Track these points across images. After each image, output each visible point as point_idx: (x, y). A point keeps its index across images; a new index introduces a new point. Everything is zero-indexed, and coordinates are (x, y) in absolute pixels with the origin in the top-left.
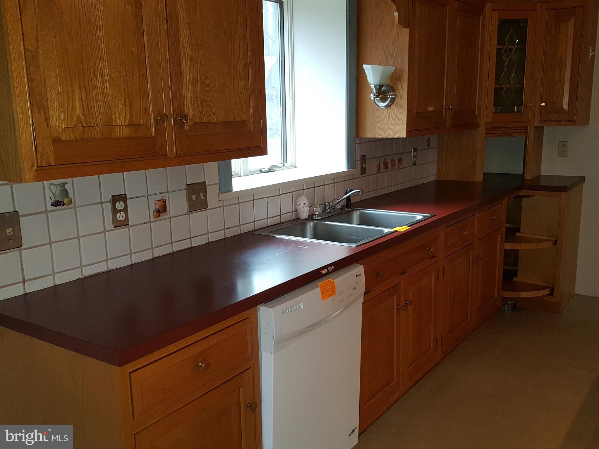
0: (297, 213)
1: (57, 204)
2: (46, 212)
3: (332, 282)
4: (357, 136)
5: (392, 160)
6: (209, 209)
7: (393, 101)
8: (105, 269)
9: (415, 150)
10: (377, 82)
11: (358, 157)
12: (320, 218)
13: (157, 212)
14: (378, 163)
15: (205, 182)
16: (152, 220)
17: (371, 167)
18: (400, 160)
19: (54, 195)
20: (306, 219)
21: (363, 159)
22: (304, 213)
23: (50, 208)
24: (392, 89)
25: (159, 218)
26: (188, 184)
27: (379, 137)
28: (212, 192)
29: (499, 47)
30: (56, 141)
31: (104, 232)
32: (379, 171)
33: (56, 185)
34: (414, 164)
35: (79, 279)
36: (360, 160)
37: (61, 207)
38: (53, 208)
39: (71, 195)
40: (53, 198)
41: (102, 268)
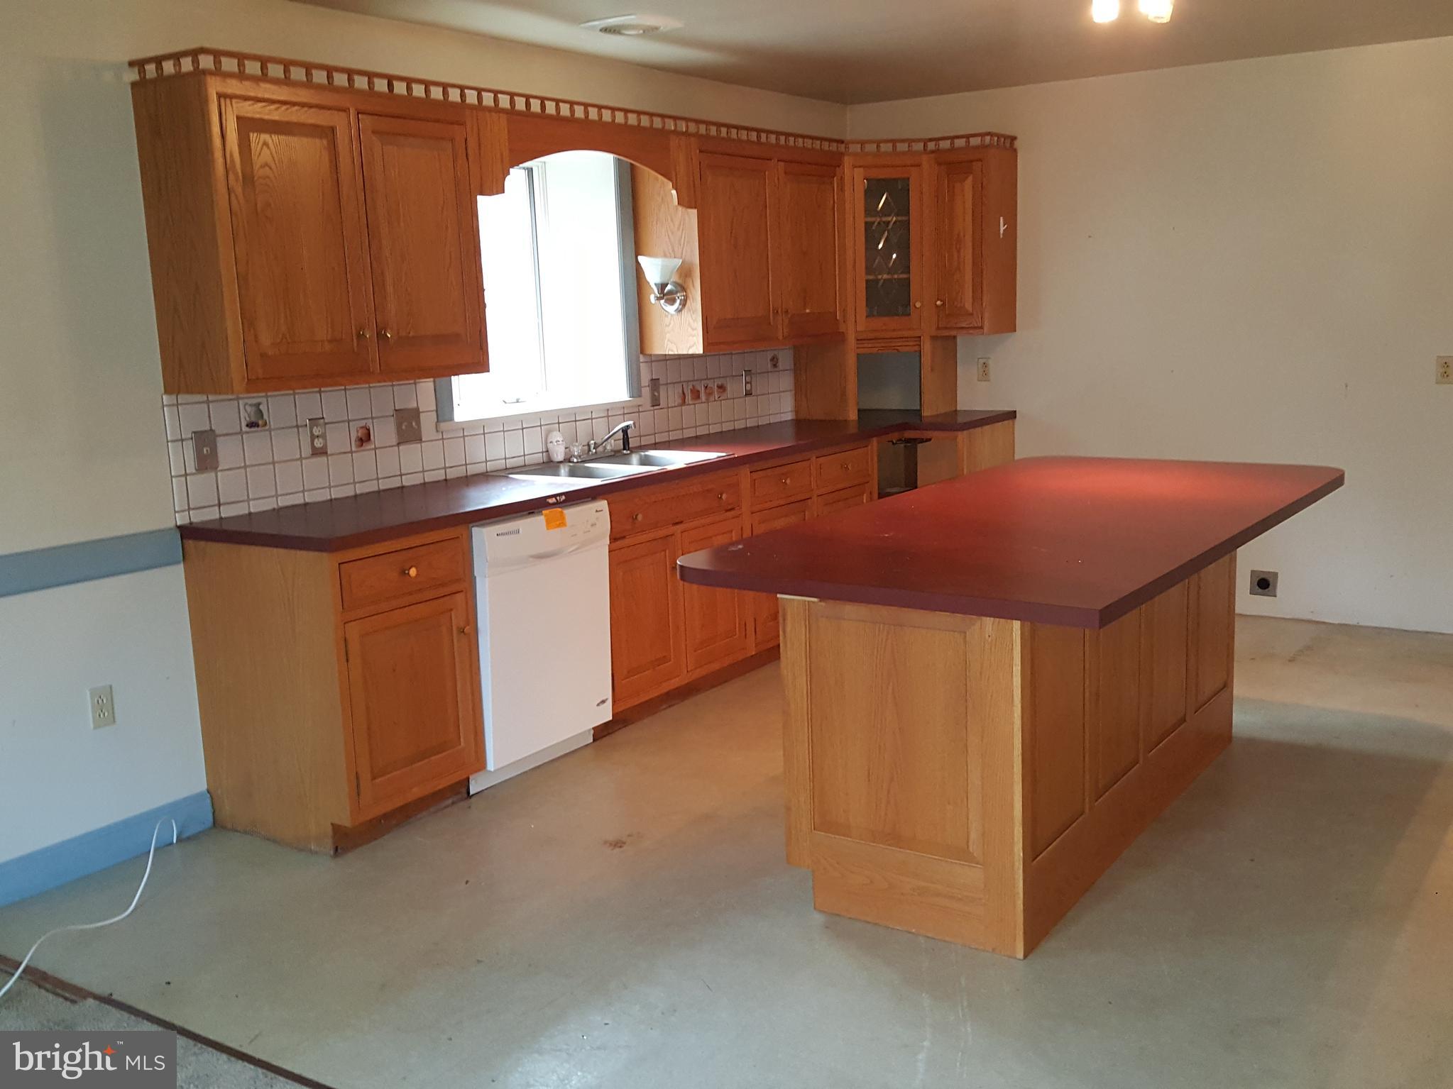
0: (549, 454)
1: (251, 425)
2: (241, 433)
3: (562, 512)
4: (642, 351)
5: (706, 387)
6: (424, 442)
7: (684, 304)
8: (301, 501)
9: (748, 372)
10: (658, 280)
11: (645, 380)
12: (580, 460)
13: (359, 440)
14: (681, 391)
15: (417, 409)
16: (354, 449)
17: (669, 396)
18: (722, 388)
19: (249, 417)
20: (561, 462)
21: (655, 383)
22: (559, 455)
23: (245, 429)
24: (682, 287)
25: (362, 448)
26: (397, 408)
27: (671, 353)
28: (427, 421)
29: (869, 219)
30: (263, 355)
31: (301, 459)
32: (684, 403)
33: (250, 405)
34: (748, 394)
35: (274, 509)
36: (649, 386)
37: (255, 429)
38: (248, 429)
39: (265, 416)
40: (248, 419)
41: (298, 500)
